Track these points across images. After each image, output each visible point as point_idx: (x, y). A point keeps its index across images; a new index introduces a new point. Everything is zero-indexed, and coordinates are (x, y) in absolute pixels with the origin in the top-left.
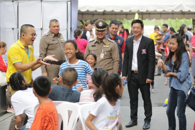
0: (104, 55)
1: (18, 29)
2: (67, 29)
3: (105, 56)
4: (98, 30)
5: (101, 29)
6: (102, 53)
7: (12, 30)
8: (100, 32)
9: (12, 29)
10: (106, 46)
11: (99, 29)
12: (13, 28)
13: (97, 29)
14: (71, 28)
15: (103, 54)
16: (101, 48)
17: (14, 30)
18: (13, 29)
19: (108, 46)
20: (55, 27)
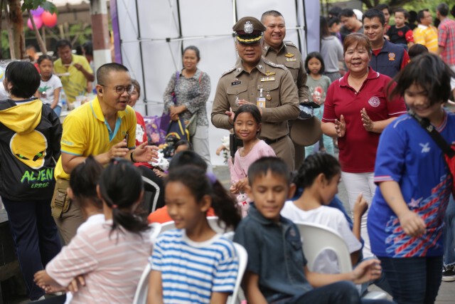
0: (266, 99)
1: (180, 39)
2: (298, 30)
3: (269, 102)
4: (243, 44)
5: (252, 40)
6: (261, 96)
7: (167, 43)
8: (249, 48)
9: (165, 41)
10: (268, 79)
11: (246, 41)
12: (168, 37)
13: (241, 40)
14: (305, 28)
15: (264, 100)
16: (256, 86)
17: (170, 43)
18: (168, 40)
19: (272, 79)
20: (273, 26)
